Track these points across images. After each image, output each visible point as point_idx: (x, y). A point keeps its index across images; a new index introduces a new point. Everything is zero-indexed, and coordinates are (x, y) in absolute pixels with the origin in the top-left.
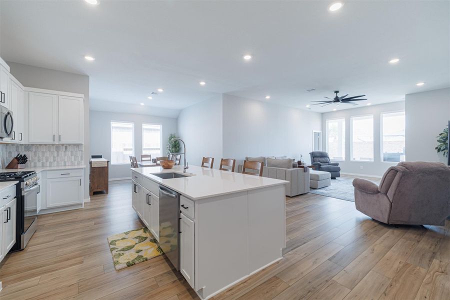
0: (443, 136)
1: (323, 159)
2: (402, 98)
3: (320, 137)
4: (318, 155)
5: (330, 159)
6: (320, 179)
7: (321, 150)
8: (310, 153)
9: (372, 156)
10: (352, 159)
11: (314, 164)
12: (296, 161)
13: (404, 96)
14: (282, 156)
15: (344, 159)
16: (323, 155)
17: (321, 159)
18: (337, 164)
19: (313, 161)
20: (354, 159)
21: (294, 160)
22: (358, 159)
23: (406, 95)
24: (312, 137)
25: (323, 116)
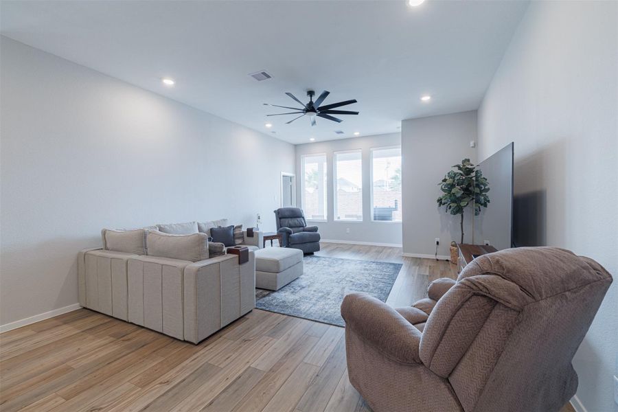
0: (448, 182)
1: (295, 221)
2: (397, 126)
3: (293, 184)
4: (287, 214)
5: (306, 219)
6: (282, 269)
7: (294, 206)
8: (275, 212)
9: (361, 213)
10: (336, 219)
11: (280, 231)
12: (244, 229)
13: (400, 124)
14: (219, 218)
15: (325, 218)
16: (295, 215)
17: (292, 221)
18: (315, 229)
19: (279, 225)
20: (339, 218)
21: (240, 227)
22: (343, 219)
23: (403, 121)
24: (279, 184)
25: (298, 149)
